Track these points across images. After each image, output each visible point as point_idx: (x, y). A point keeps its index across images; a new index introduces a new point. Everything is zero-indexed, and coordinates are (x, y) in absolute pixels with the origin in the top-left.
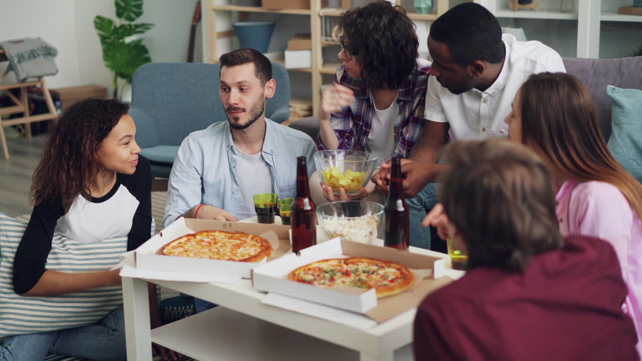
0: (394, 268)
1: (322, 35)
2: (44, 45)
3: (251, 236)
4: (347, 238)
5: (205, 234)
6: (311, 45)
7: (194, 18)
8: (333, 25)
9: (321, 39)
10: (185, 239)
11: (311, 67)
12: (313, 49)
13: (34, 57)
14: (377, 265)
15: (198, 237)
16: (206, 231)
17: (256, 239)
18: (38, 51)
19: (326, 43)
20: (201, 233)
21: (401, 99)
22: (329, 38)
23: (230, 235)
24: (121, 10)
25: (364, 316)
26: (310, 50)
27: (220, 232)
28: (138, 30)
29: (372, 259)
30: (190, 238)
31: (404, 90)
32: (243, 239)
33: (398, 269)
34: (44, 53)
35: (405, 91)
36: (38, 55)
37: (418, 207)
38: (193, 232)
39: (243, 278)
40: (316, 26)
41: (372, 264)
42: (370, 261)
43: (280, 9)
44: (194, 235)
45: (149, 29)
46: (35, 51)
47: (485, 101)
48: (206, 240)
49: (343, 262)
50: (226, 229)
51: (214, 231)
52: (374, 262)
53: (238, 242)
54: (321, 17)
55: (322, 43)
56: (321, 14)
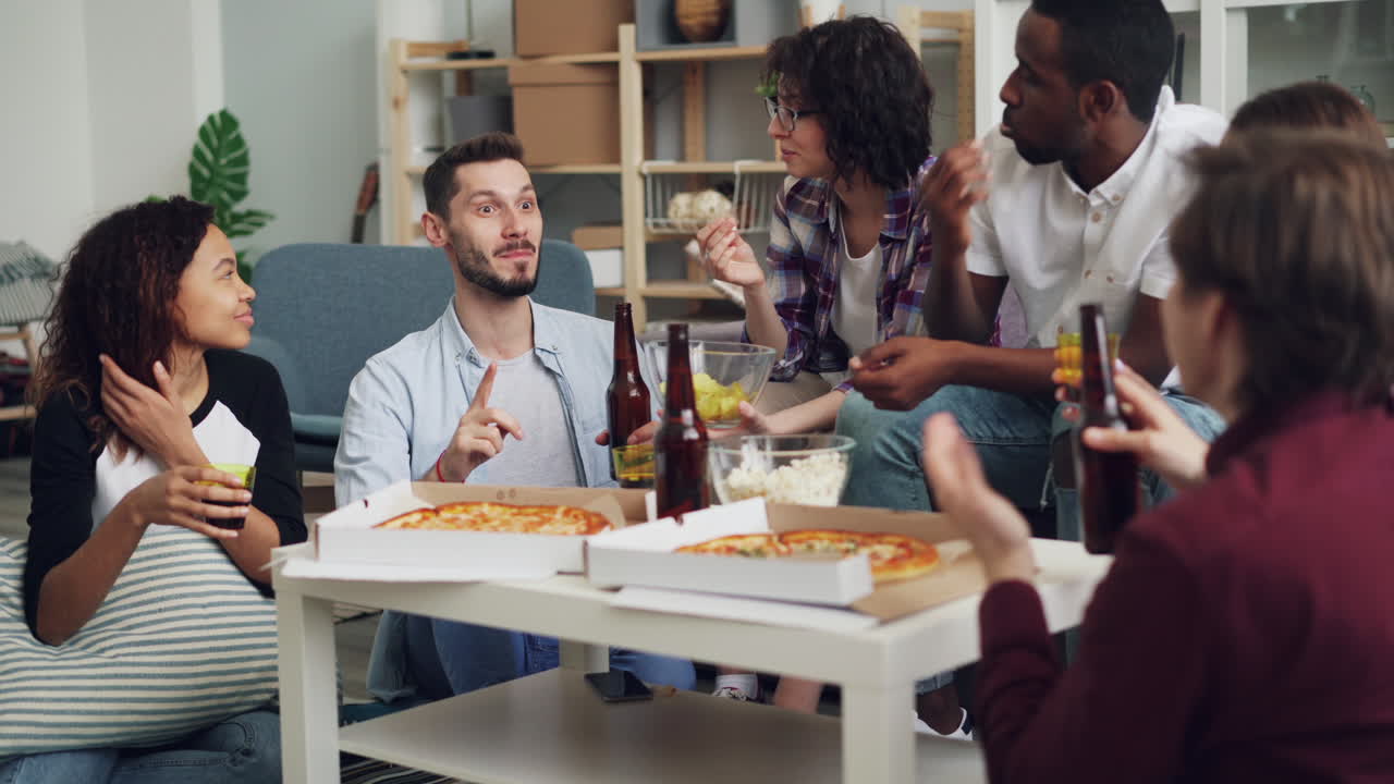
0: (890, 543)
1: (646, 215)
2: (32, 256)
3: (561, 510)
4: (778, 499)
5: (460, 508)
6: (622, 238)
7: (361, 200)
8: (668, 193)
9: (646, 224)
10: (417, 517)
11: (623, 286)
12: (627, 249)
13: (12, 279)
14: (853, 541)
15: (445, 514)
16: (462, 504)
17: (574, 513)
18: (20, 269)
19: (655, 231)
20: (452, 506)
21: (887, 234)
22: (661, 221)
23: (515, 511)
24: (201, 186)
25: (848, 609)
26: (621, 248)
27: (493, 504)
28: (237, 227)
29: (840, 532)
30: (427, 514)
31: (894, 216)
32: (546, 515)
33: (901, 545)
34: (32, 272)
35: (897, 219)
36: (21, 275)
37: (910, 468)
38: (432, 507)
39: (560, 573)
40: (633, 197)
41: (840, 541)
42: (836, 536)
43: (556, 165)
44: (436, 511)
45: (260, 225)
46: (12, 267)
47: (1096, 218)
48: (464, 517)
49: (775, 539)
50: (506, 500)
51: (479, 503)
52: (844, 536)
53: (535, 519)
54: (644, 177)
55: (647, 232)
56: (645, 171)
